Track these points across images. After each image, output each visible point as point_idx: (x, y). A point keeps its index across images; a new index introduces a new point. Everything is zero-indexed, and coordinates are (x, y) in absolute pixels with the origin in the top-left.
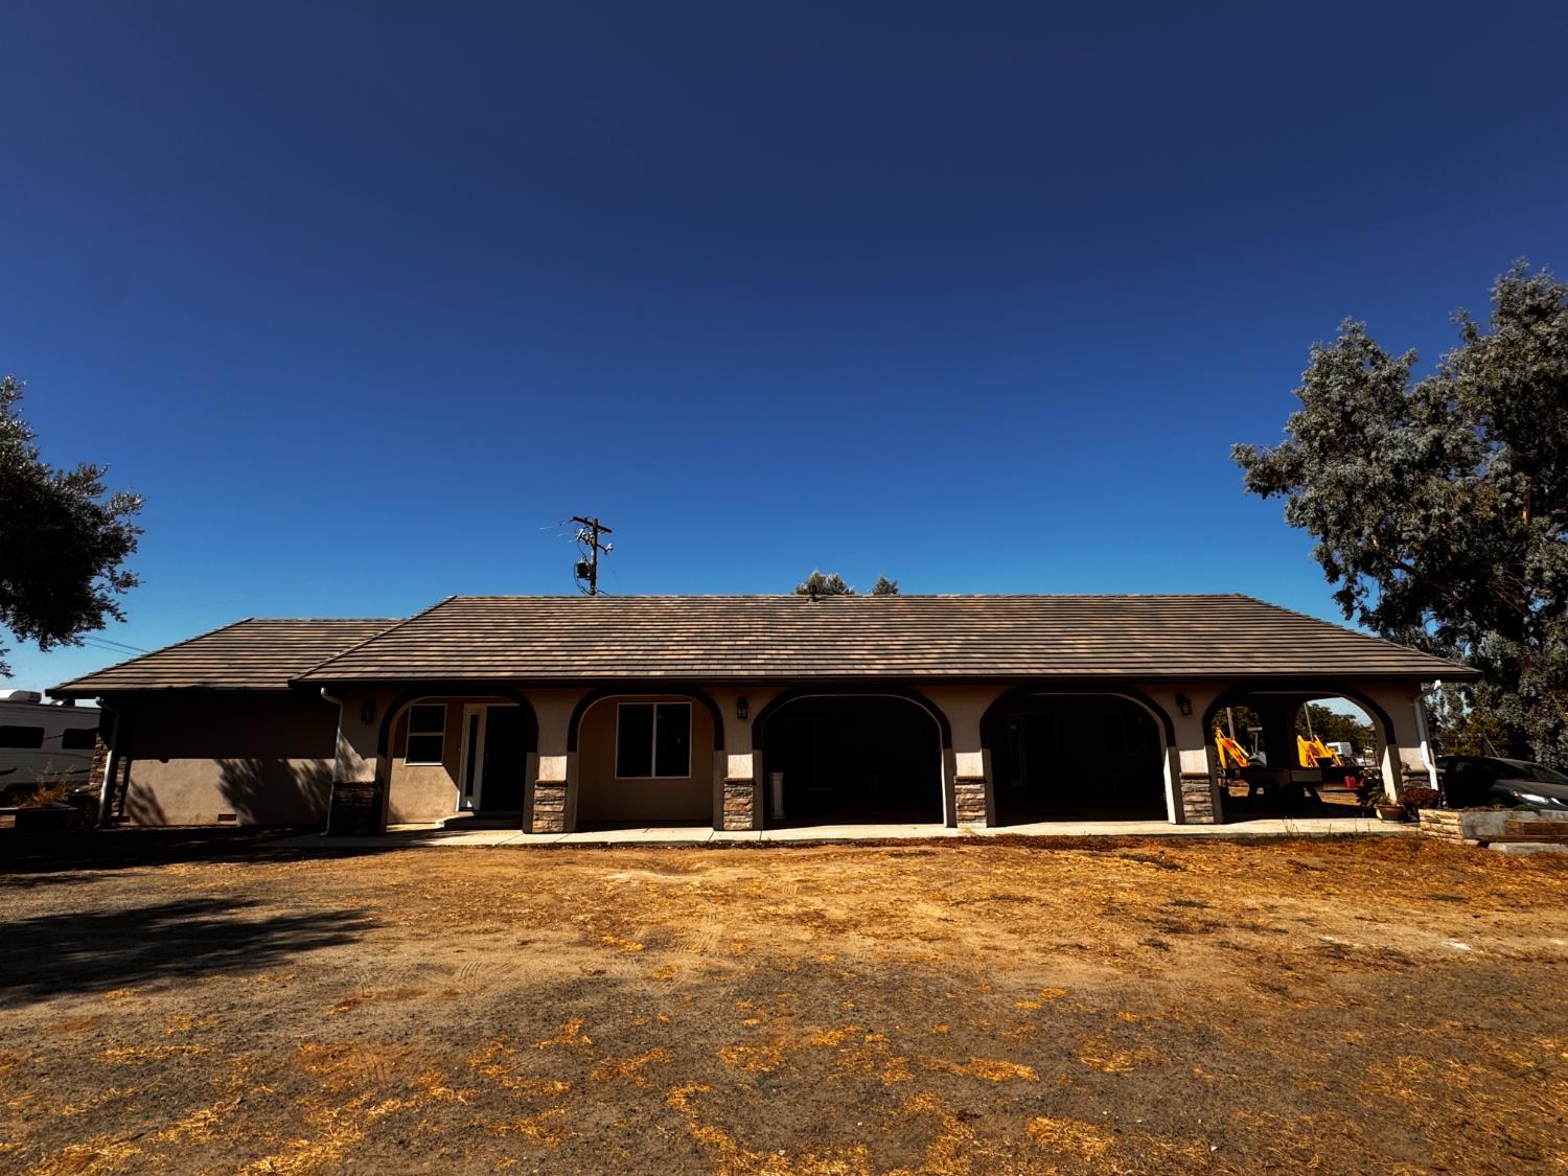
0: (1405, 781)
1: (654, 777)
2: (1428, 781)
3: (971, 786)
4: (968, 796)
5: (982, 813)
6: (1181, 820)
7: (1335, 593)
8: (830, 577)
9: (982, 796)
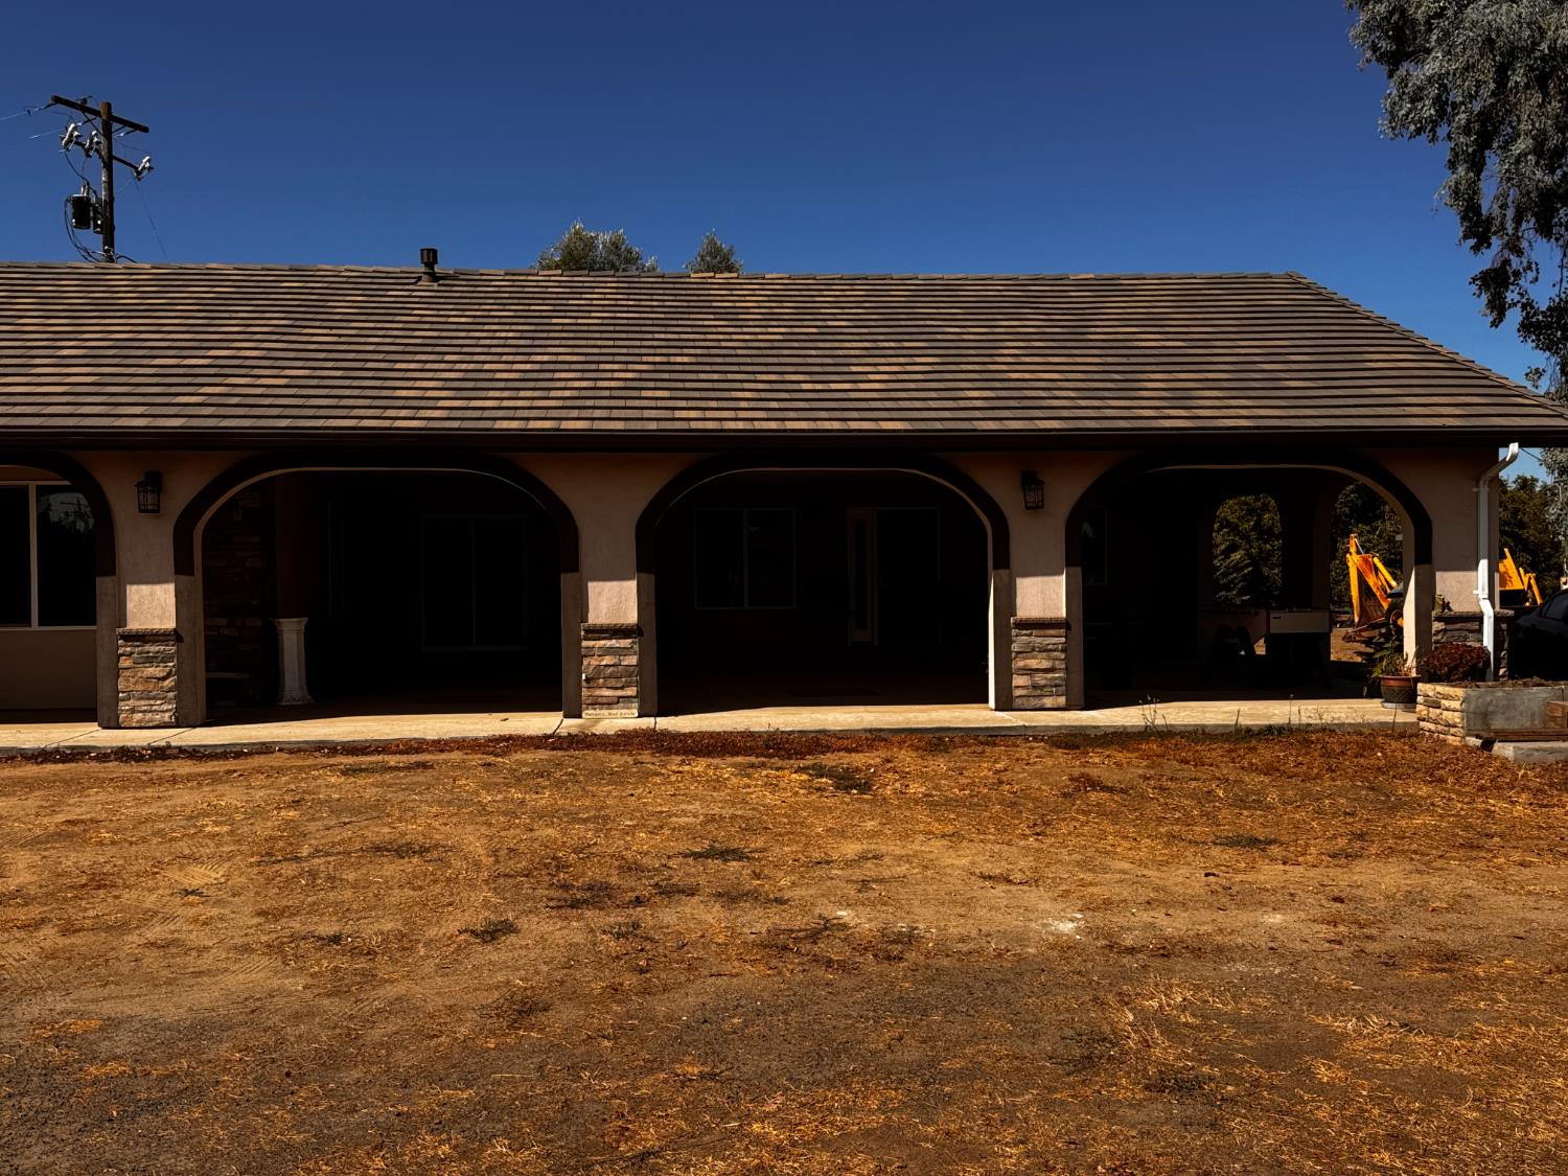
0: (1438, 632)
1: (35, 625)
2: (1480, 631)
3: (613, 643)
4: (607, 660)
5: (631, 691)
6: (1005, 704)
7: (1476, 272)
8: (604, 237)
9: (633, 660)
